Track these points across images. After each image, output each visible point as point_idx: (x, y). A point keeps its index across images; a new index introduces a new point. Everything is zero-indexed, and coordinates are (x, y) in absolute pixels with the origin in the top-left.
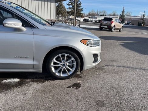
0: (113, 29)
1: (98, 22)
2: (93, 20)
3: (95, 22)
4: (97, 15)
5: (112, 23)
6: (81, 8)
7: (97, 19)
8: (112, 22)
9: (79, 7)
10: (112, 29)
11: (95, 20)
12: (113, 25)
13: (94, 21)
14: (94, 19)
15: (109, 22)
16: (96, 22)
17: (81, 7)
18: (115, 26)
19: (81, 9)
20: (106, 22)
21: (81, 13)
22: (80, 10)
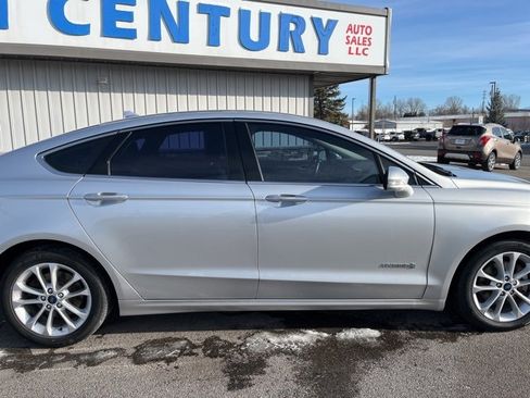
0: (491, 163)
1: (402, 141)
2: (383, 134)
3: (390, 141)
4: (395, 116)
5: (485, 143)
6: (338, 98)
7: (399, 130)
8: (485, 140)
9: (330, 95)
10: (487, 161)
11: (392, 133)
12: (488, 148)
13: (388, 138)
14: (388, 131)
15: (474, 141)
16: (396, 139)
17: (338, 93)
18: (495, 151)
19: (340, 101)
20: (460, 141)
21: (339, 115)
22: (336, 105)
